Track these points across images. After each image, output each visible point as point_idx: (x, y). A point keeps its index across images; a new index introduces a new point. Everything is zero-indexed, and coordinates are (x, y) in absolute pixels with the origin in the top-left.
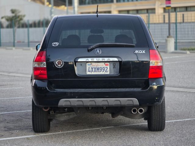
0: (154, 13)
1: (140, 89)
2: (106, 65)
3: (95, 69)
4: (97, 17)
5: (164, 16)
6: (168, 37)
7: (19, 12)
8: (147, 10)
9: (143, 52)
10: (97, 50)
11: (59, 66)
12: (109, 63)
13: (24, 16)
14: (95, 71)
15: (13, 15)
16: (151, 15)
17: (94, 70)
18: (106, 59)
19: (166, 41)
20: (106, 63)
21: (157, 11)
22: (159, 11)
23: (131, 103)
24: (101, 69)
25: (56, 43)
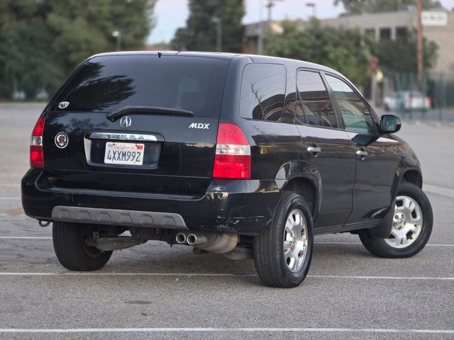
1: (191, 197)
2: (138, 148)
3: (119, 154)
4: (160, 56)
9: (204, 126)
10: (124, 119)
11: (60, 146)
12: (143, 145)
14: (119, 157)
17: (117, 155)
18: (137, 137)
20: (138, 144)
23: (170, 222)
24: (129, 154)
25: (66, 103)
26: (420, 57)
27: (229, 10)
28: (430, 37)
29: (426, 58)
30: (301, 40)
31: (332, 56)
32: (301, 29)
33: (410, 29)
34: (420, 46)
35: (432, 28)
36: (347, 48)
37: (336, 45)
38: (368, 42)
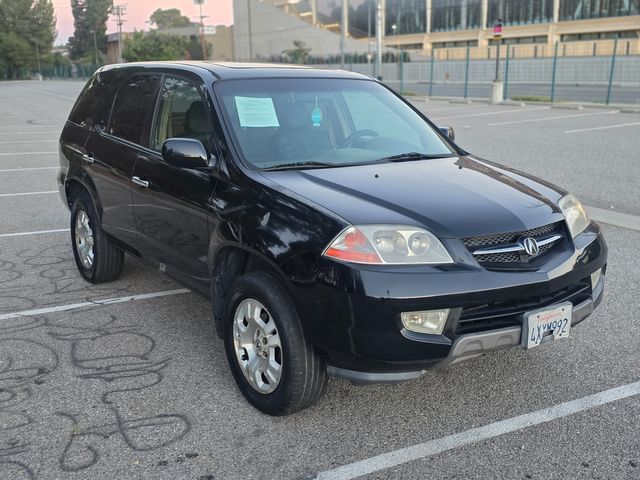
0: (477, 45)
5: (489, 50)
6: (494, 81)
7: (305, 45)
8: (468, 42)
13: (310, 50)
15: (297, 48)
16: (472, 49)
19: (492, 86)
21: (479, 43)
22: (483, 43)
26: (204, 50)
27: (97, 27)
28: (209, 40)
29: (207, 51)
30: (147, 41)
31: (165, 51)
32: (145, 35)
33: (197, 36)
34: (203, 46)
35: (209, 36)
36: (173, 45)
37: (167, 44)
38: (184, 43)
